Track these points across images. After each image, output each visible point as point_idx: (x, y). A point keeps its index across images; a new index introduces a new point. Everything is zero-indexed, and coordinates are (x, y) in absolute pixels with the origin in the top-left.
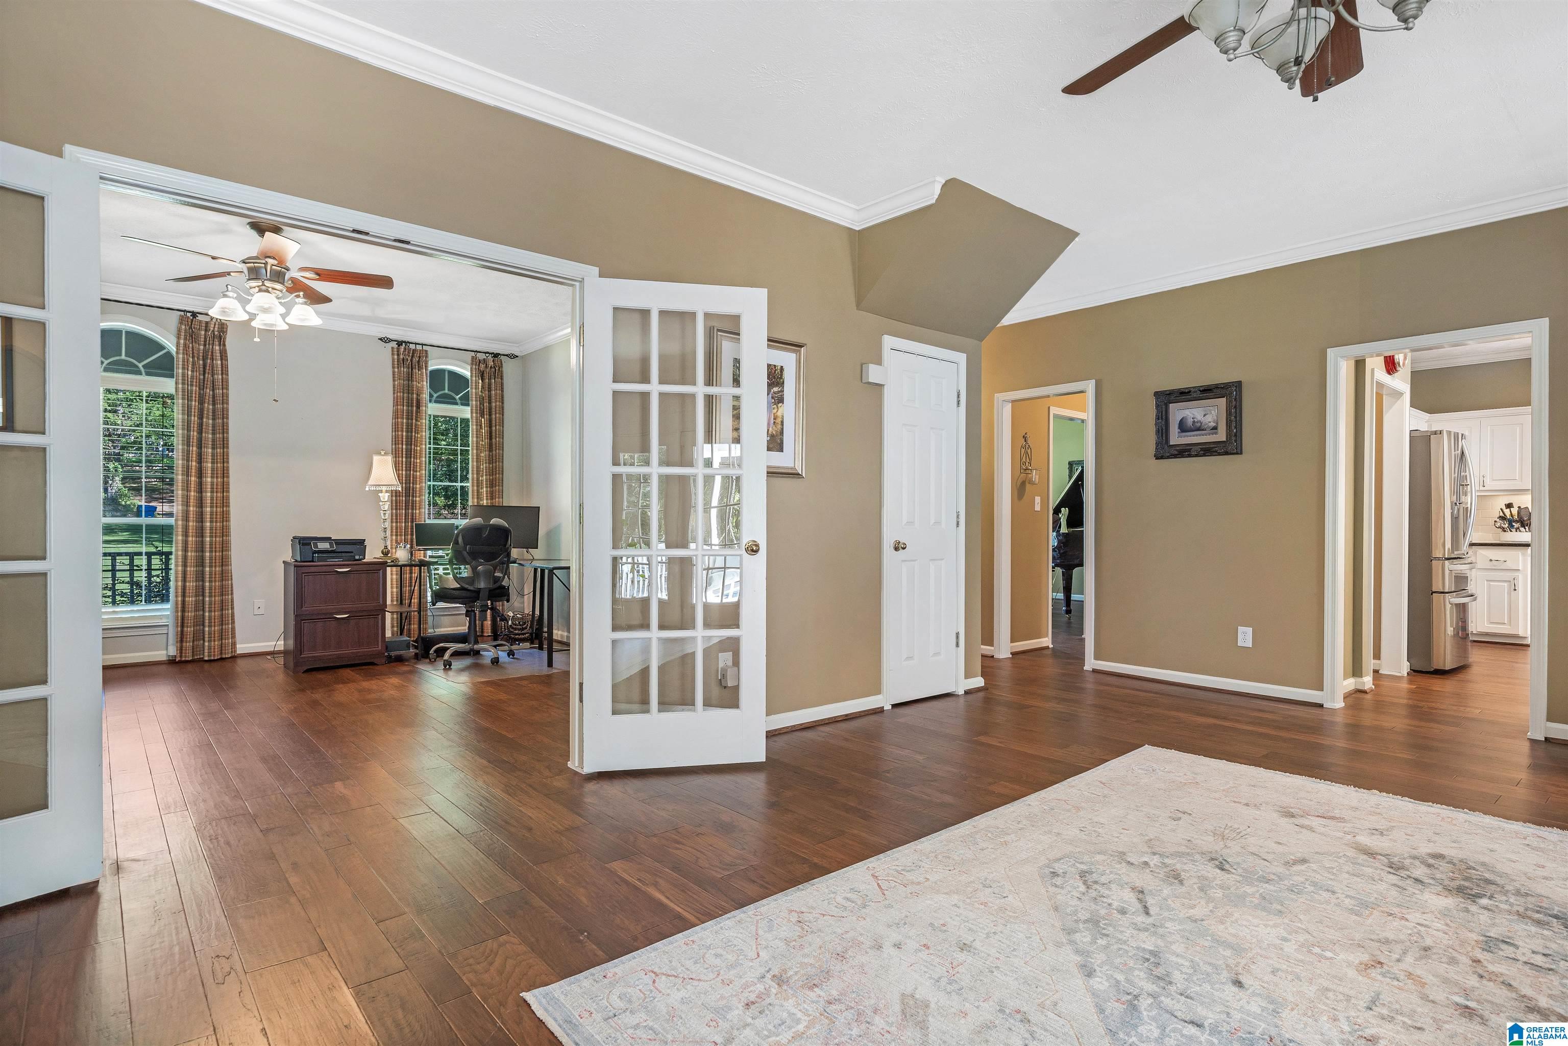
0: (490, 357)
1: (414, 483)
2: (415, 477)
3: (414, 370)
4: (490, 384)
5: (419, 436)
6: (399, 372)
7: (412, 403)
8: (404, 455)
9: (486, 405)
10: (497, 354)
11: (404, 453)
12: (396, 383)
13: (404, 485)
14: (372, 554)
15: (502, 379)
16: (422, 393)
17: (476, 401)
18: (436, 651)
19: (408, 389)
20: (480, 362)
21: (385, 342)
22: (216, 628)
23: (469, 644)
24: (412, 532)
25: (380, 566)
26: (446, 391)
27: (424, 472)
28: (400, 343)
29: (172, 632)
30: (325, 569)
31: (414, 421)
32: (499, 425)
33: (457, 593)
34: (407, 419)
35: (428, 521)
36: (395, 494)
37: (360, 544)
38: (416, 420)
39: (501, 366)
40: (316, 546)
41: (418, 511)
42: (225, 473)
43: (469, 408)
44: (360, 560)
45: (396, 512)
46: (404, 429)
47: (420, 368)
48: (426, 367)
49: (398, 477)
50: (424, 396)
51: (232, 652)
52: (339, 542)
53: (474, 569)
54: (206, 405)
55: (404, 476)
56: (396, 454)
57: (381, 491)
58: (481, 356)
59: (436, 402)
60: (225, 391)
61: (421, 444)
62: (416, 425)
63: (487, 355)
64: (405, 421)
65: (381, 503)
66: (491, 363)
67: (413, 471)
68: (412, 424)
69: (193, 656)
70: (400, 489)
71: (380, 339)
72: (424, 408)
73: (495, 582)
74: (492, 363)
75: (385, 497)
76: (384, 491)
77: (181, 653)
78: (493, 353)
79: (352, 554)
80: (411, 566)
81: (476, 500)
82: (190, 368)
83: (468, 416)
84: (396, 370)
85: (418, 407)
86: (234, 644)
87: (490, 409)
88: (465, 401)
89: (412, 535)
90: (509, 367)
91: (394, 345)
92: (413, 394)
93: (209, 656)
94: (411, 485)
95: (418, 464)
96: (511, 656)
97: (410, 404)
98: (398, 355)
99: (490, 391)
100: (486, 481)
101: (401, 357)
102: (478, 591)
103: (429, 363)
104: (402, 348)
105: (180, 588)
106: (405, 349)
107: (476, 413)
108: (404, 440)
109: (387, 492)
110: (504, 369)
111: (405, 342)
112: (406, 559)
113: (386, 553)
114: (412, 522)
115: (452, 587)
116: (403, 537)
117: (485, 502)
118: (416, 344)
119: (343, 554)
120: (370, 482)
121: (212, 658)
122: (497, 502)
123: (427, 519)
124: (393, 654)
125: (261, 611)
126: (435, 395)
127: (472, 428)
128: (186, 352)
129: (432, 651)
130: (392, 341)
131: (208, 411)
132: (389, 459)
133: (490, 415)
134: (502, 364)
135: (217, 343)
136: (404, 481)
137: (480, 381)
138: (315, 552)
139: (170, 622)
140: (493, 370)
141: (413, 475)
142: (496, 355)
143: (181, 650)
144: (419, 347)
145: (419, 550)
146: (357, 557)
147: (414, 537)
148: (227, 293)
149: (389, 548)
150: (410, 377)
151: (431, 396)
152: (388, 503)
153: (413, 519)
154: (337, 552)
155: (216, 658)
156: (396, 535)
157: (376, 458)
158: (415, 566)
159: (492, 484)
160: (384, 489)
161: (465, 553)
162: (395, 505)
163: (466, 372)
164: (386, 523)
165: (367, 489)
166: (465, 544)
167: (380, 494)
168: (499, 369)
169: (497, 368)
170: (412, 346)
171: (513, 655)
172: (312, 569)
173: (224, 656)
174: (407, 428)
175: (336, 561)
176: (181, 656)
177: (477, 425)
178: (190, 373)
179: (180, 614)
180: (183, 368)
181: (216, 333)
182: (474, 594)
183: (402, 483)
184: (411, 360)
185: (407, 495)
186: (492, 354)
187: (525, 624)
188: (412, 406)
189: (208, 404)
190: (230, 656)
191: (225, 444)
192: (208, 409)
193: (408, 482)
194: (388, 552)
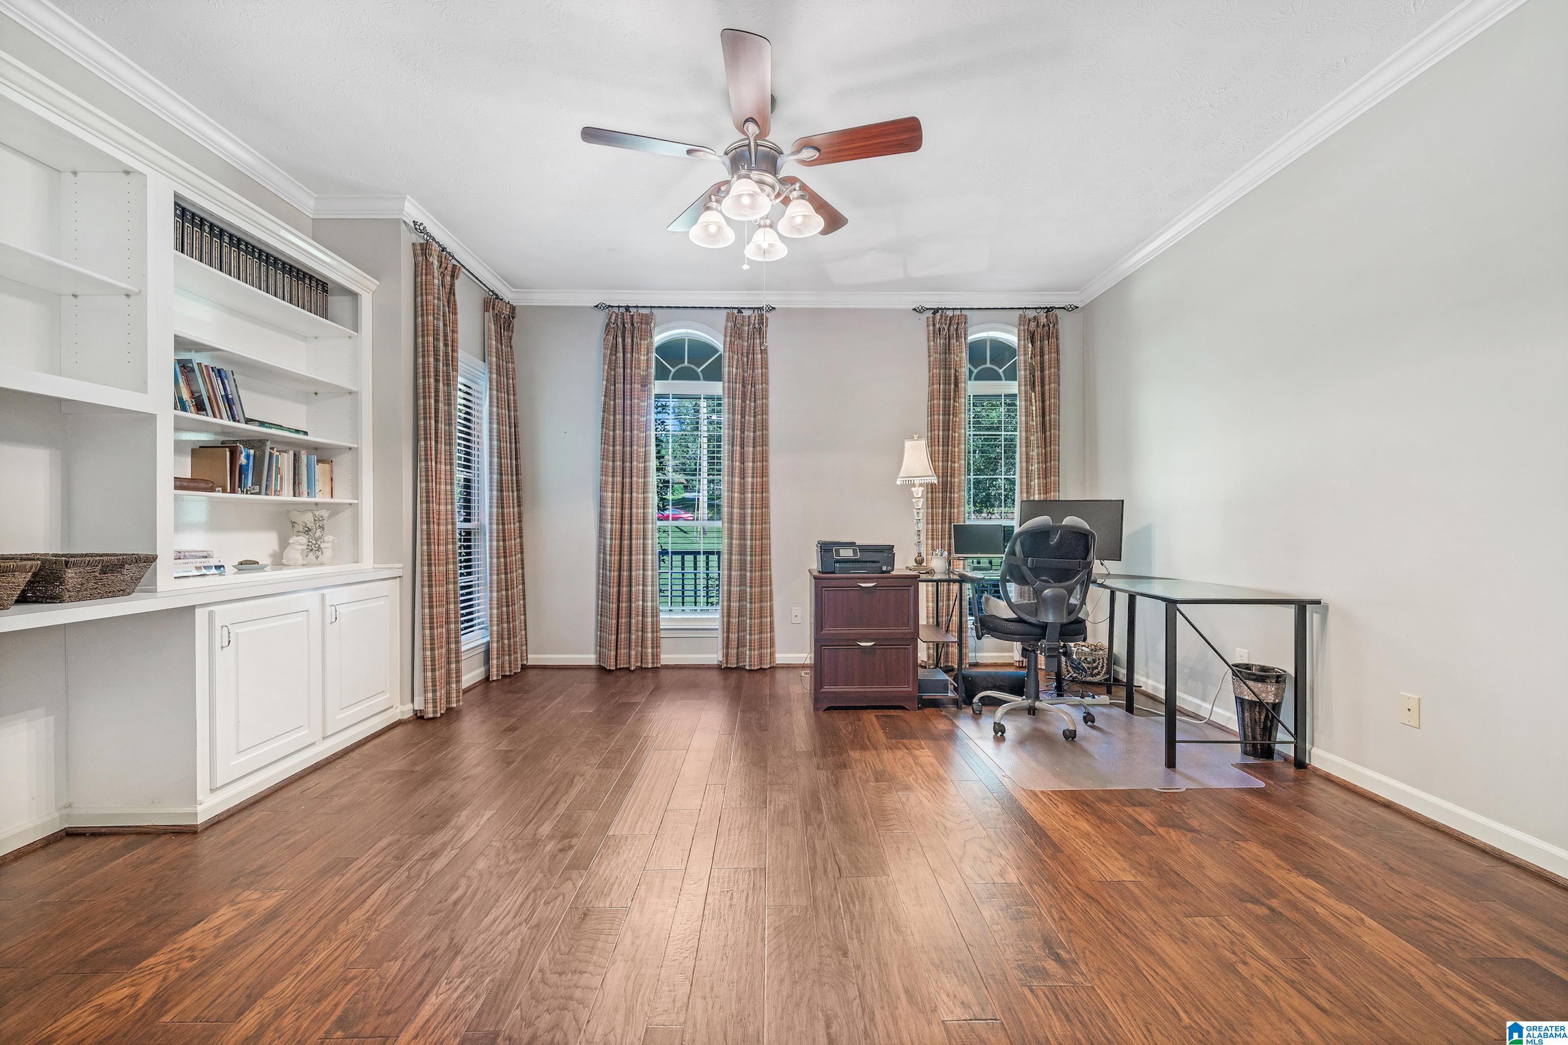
0: (1043, 314)
1: (952, 476)
2: (953, 469)
3: (952, 341)
4: (1042, 349)
5: (957, 419)
6: (935, 345)
7: (950, 380)
8: (941, 443)
9: (1038, 374)
10: (1051, 308)
11: (941, 440)
12: (932, 358)
13: (941, 479)
14: (903, 565)
15: (1057, 339)
16: (961, 367)
17: (1025, 370)
18: (982, 699)
19: (946, 364)
20: (1029, 320)
21: (920, 312)
22: (756, 637)
23: (1028, 698)
24: (950, 535)
25: (912, 581)
26: (988, 365)
27: (963, 462)
28: (936, 311)
29: (719, 635)
30: (845, 583)
31: (952, 401)
32: (1054, 398)
33: (1013, 626)
34: (945, 399)
35: (967, 523)
36: (931, 488)
37: (888, 550)
38: (955, 401)
39: (1056, 324)
40: (838, 554)
41: (956, 510)
42: (764, 473)
43: (1016, 383)
44: (888, 572)
45: (932, 511)
46: (941, 412)
47: (958, 337)
48: (965, 335)
49: (935, 469)
50: (963, 370)
51: (770, 662)
52: (864, 549)
53: (1038, 593)
54: (748, 402)
55: (941, 468)
56: (931, 443)
57: (914, 486)
58: (1031, 314)
59: (976, 379)
60: (764, 385)
61: (960, 428)
62: (954, 406)
63: (1038, 311)
64: (941, 402)
65: (914, 500)
66: (1043, 320)
67: (951, 461)
68: (949, 405)
69: (737, 663)
70: (936, 482)
71: (914, 309)
72: (963, 385)
73: (1070, 613)
74: (1045, 320)
75: (918, 491)
76: (917, 485)
77: (727, 659)
78: (1046, 308)
79: (879, 565)
80: (949, 581)
81: (1025, 495)
82: (735, 366)
83: (1016, 391)
84: (932, 343)
85: (956, 385)
86: (772, 654)
87: (1043, 379)
88: (1011, 375)
89: (950, 538)
90: (1067, 326)
91: (929, 314)
92: (950, 369)
93: (750, 665)
94: (949, 479)
95: (956, 454)
96: (1089, 723)
97: (947, 382)
98: (934, 325)
99: (1042, 356)
100: (1039, 471)
101: (938, 326)
102: (1044, 627)
103: (969, 331)
104: (938, 316)
105: (726, 592)
106: (942, 316)
107: (1025, 385)
108: (941, 425)
109: (921, 485)
110: (1060, 326)
111: (941, 309)
112: (943, 570)
113: (919, 562)
114: (950, 523)
115: (1004, 617)
116: (940, 542)
117: (1037, 498)
118: (954, 309)
119: (868, 564)
120: (902, 474)
121: (753, 668)
122: (1053, 496)
123: (966, 520)
124: (927, 696)
125: (798, 620)
126: (975, 371)
127: (1020, 403)
128: (731, 350)
129: (976, 700)
130: (927, 309)
131: (750, 409)
132: (923, 443)
133: (1043, 386)
134: (1057, 320)
135: (758, 336)
136: (941, 474)
137: (1030, 345)
138: (838, 561)
139: (717, 625)
140: (1047, 328)
141: (951, 466)
142: (1049, 310)
143: (727, 655)
144: (957, 313)
145: (959, 559)
146: (884, 568)
147: (953, 541)
148: (710, 204)
149: (924, 555)
150: (947, 350)
151: (971, 372)
152: (922, 499)
153: (950, 519)
154: (862, 562)
155: (756, 668)
156: (933, 539)
157: (908, 444)
158: (955, 581)
159: (1045, 474)
160: (917, 481)
161: (1025, 570)
162: (932, 504)
163: (1011, 338)
164: (919, 524)
165: (899, 482)
166: (1026, 556)
167: (913, 489)
168: (1054, 326)
169: (1051, 326)
170: (950, 313)
171: (1093, 721)
172: (834, 583)
173: (763, 667)
174: (944, 411)
175: (862, 573)
176: (727, 663)
177: (1026, 400)
178: (734, 370)
179: (725, 619)
180: (729, 366)
181: (757, 326)
182: (1038, 631)
183: (938, 477)
184: (949, 330)
185: (944, 491)
186: (1044, 308)
187: (1094, 661)
188: (950, 384)
189: (750, 400)
190: (768, 666)
191: (764, 442)
192: (750, 405)
193: (945, 475)
194: (922, 561)
